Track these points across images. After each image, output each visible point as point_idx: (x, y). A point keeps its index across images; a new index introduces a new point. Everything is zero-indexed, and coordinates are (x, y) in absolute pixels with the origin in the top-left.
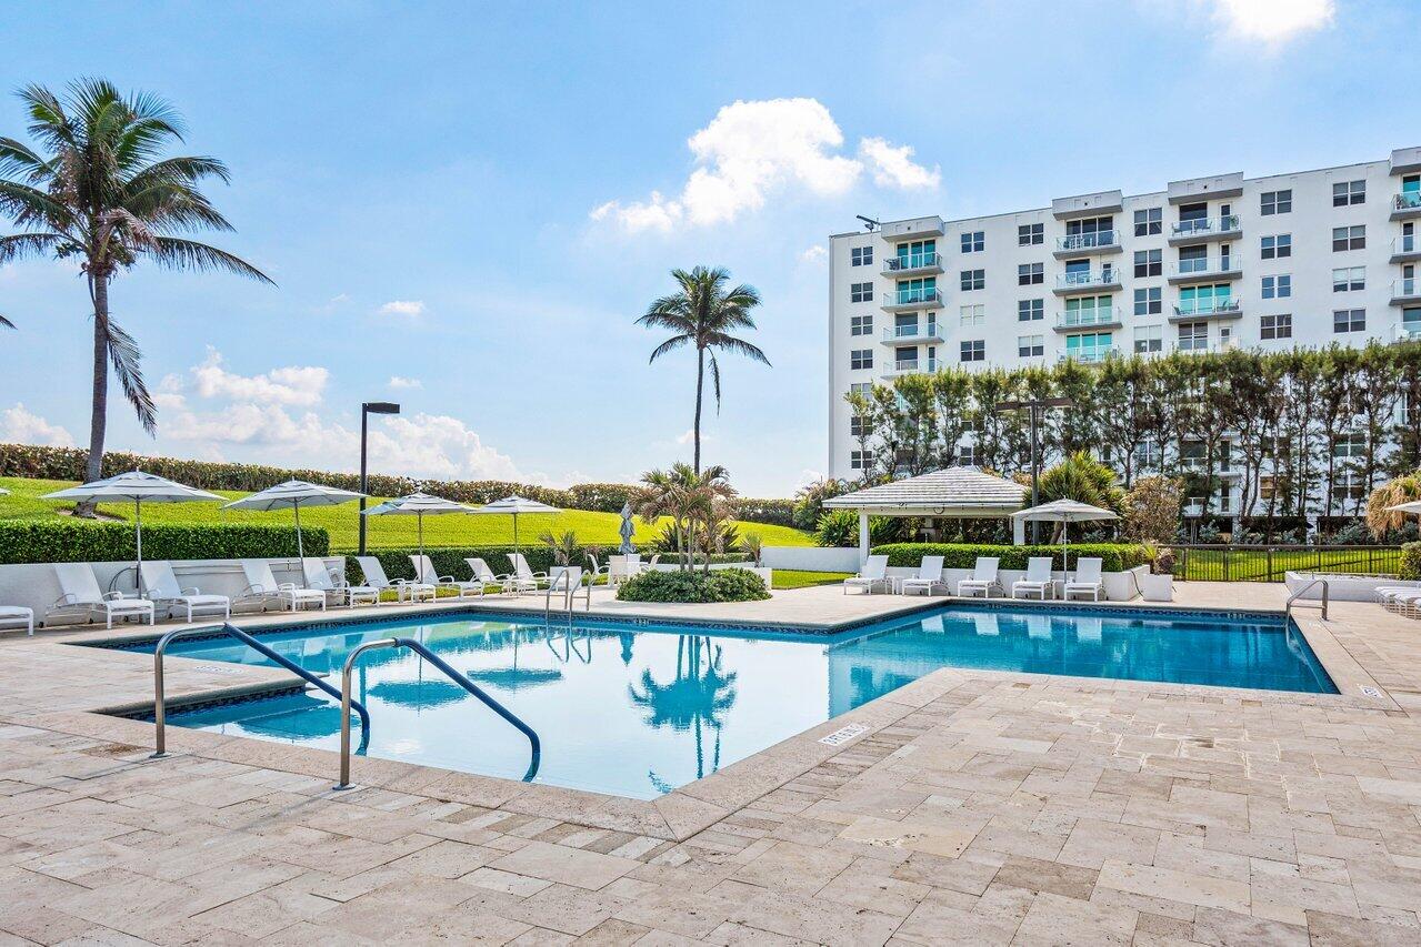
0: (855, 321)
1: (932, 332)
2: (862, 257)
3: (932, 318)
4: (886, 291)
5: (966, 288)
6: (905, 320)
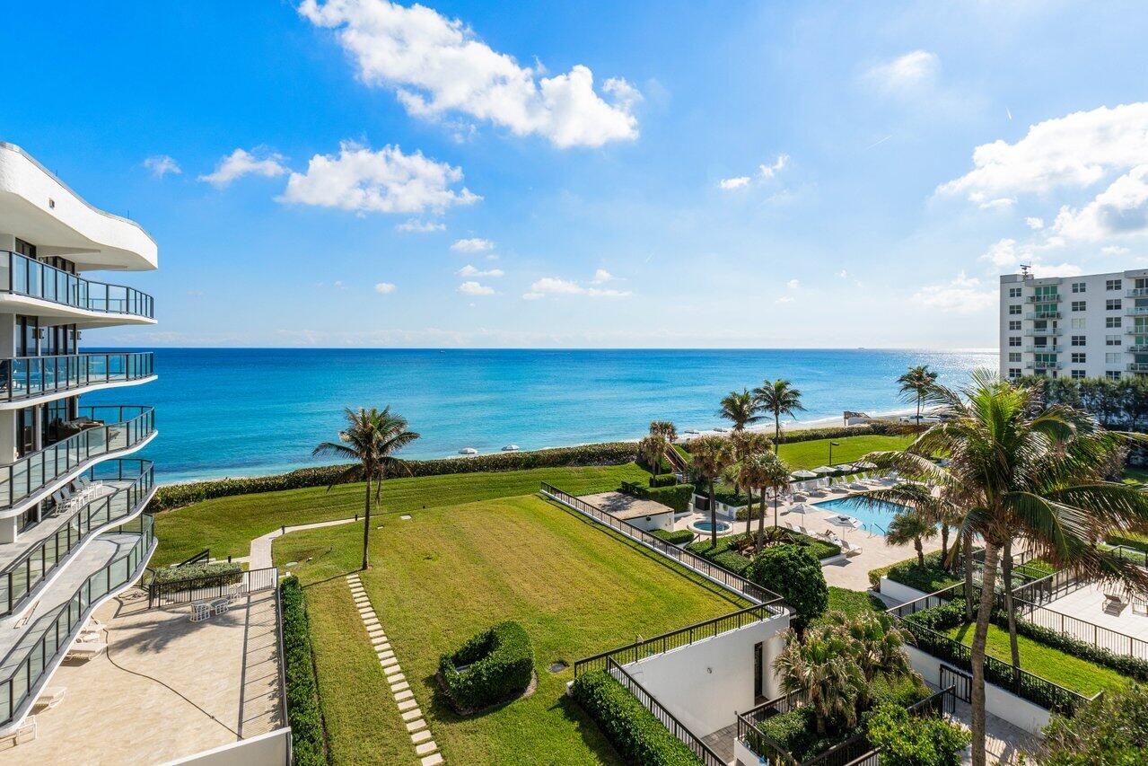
0: (1012, 323)
1: (1054, 331)
2: (1016, 293)
3: (1055, 324)
4: (1029, 310)
5: (1075, 310)
6: (1040, 325)
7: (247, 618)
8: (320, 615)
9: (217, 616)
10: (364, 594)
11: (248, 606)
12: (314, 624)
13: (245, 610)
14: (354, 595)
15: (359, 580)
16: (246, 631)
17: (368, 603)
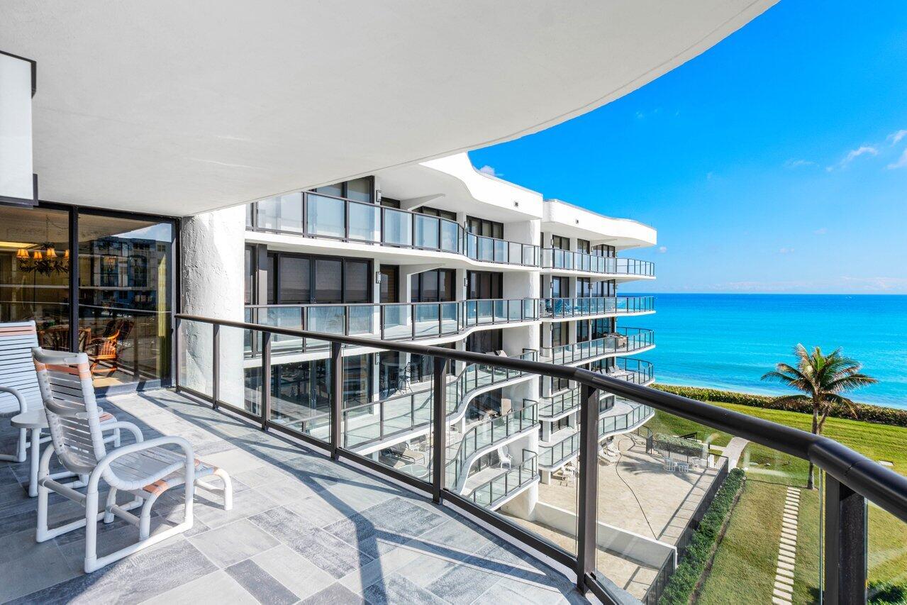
7: (697, 482)
8: (749, 503)
9: (679, 472)
10: (797, 504)
11: (702, 475)
12: (740, 507)
13: (699, 476)
14: (787, 502)
15: (799, 494)
16: (693, 488)
17: (796, 513)
